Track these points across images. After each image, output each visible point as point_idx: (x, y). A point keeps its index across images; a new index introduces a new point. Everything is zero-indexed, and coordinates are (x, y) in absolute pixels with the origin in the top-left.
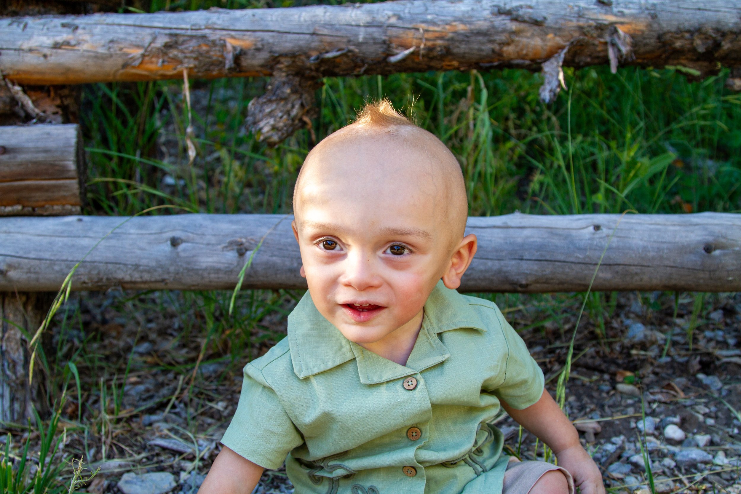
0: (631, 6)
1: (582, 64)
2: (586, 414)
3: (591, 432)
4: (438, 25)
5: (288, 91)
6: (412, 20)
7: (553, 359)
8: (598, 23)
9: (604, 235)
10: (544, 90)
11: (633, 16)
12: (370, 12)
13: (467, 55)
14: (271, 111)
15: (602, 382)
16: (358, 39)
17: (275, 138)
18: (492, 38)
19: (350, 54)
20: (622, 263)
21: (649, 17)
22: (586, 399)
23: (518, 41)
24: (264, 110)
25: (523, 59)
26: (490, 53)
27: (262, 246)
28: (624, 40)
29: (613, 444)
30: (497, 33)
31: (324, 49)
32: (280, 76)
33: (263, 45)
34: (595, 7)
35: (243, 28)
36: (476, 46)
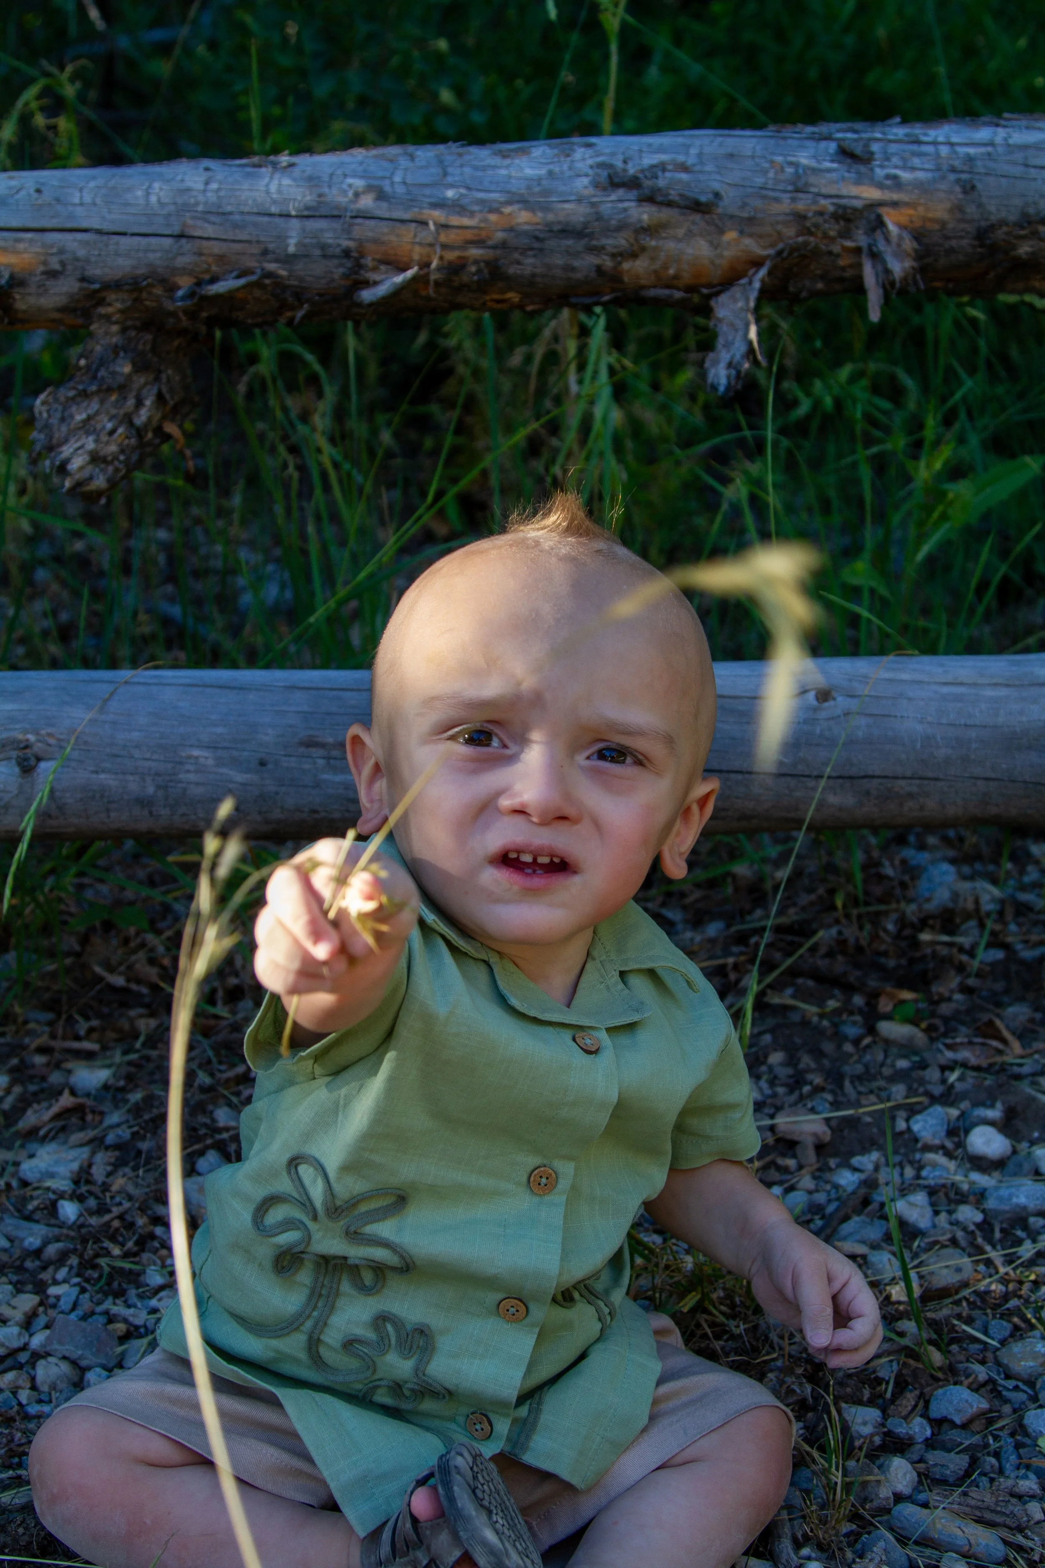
0: (916, 162)
1: (804, 294)
2: (801, 1098)
3: (810, 1141)
4: (472, 214)
5: (127, 369)
6: (411, 201)
7: (742, 958)
8: (839, 206)
9: (839, 712)
10: (716, 362)
11: (919, 185)
12: (312, 181)
13: (539, 280)
14: (89, 418)
15: (844, 1017)
16: (287, 246)
17: (100, 482)
18: (594, 243)
19: (267, 281)
20: (878, 773)
21: (958, 189)
22: (806, 1061)
23: (656, 249)
24: (72, 417)
25: (668, 287)
26: (593, 275)
27: (73, 749)
28: (899, 245)
29: (855, 1170)
30: (608, 231)
31: (207, 271)
32: (106, 333)
33: (63, 264)
34: (835, 165)
35: (15, 223)
36: (558, 260)
